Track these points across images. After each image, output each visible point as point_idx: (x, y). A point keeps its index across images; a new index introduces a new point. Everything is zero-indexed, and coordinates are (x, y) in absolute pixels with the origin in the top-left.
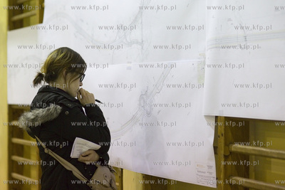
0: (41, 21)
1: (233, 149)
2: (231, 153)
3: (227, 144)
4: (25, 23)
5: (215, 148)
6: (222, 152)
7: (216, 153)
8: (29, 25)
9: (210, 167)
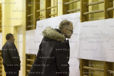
0: (35, 28)
1: (84, 68)
2: (84, 69)
3: (82, 66)
4: (31, 28)
5: (80, 67)
6: (81, 68)
7: (80, 69)
8: (32, 29)
9: (78, 73)
